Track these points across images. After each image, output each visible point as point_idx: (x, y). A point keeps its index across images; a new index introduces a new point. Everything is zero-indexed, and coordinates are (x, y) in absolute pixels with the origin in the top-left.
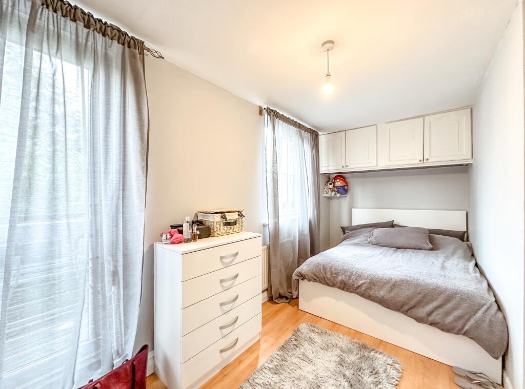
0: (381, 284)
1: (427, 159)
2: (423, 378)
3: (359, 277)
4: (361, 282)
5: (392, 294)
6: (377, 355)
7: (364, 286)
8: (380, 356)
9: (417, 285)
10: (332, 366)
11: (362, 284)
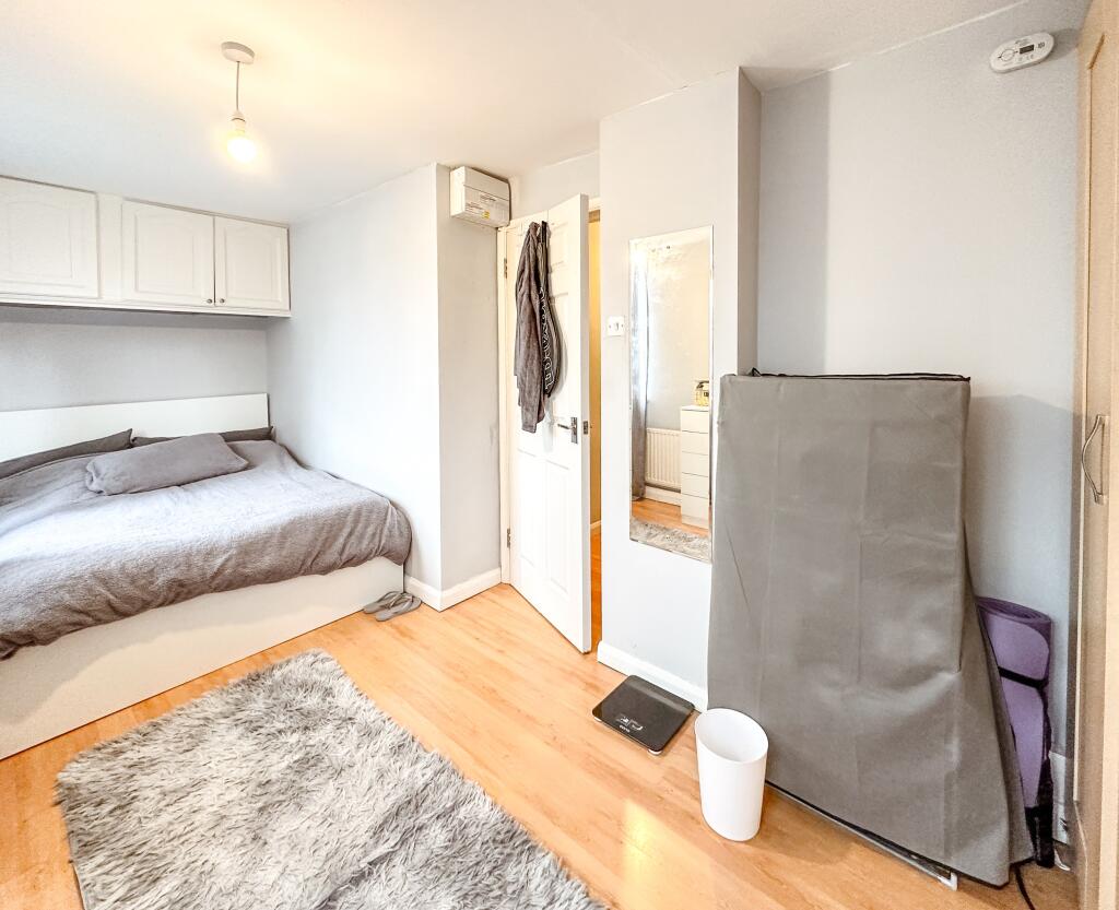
0: (260, 546)
1: (223, 301)
2: (355, 643)
3: (210, 554)
4: (219, 561)
5: (284, 553)
6: (286, 670)
7: (230, 564)
8: (292, 666)
9: (315, 518)
10: (247, 745)
11: (223, 565)
